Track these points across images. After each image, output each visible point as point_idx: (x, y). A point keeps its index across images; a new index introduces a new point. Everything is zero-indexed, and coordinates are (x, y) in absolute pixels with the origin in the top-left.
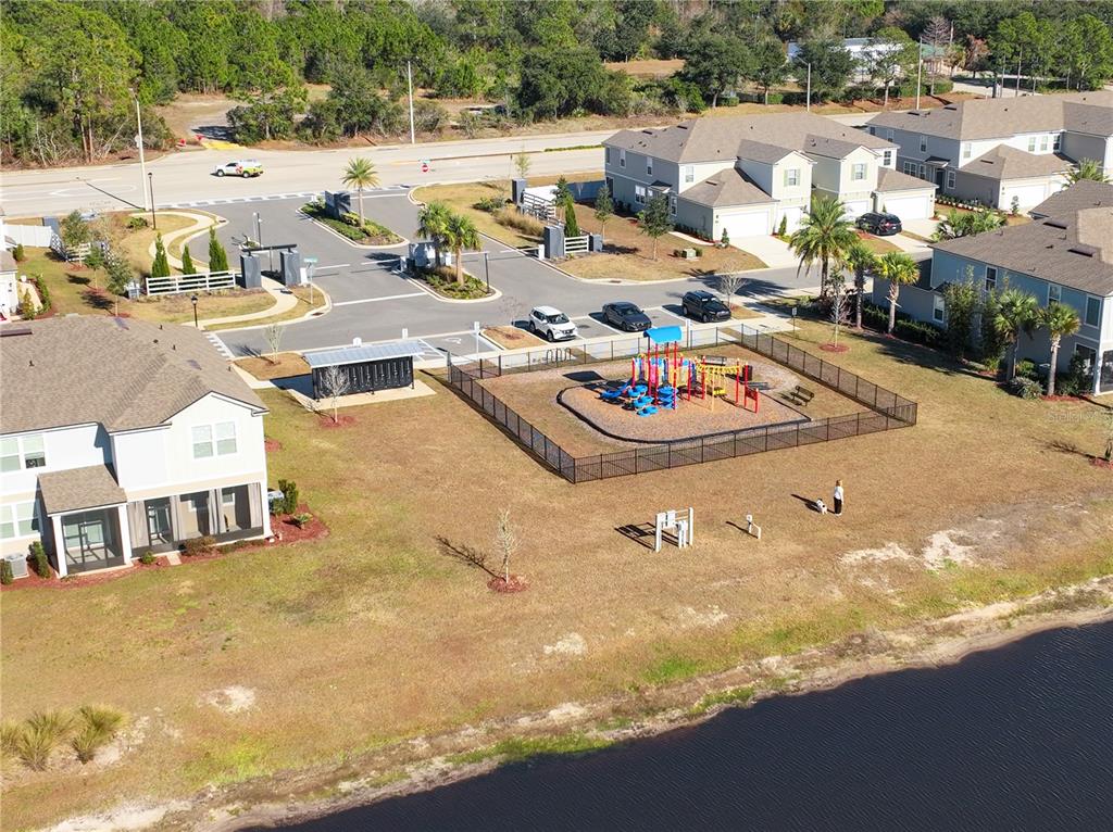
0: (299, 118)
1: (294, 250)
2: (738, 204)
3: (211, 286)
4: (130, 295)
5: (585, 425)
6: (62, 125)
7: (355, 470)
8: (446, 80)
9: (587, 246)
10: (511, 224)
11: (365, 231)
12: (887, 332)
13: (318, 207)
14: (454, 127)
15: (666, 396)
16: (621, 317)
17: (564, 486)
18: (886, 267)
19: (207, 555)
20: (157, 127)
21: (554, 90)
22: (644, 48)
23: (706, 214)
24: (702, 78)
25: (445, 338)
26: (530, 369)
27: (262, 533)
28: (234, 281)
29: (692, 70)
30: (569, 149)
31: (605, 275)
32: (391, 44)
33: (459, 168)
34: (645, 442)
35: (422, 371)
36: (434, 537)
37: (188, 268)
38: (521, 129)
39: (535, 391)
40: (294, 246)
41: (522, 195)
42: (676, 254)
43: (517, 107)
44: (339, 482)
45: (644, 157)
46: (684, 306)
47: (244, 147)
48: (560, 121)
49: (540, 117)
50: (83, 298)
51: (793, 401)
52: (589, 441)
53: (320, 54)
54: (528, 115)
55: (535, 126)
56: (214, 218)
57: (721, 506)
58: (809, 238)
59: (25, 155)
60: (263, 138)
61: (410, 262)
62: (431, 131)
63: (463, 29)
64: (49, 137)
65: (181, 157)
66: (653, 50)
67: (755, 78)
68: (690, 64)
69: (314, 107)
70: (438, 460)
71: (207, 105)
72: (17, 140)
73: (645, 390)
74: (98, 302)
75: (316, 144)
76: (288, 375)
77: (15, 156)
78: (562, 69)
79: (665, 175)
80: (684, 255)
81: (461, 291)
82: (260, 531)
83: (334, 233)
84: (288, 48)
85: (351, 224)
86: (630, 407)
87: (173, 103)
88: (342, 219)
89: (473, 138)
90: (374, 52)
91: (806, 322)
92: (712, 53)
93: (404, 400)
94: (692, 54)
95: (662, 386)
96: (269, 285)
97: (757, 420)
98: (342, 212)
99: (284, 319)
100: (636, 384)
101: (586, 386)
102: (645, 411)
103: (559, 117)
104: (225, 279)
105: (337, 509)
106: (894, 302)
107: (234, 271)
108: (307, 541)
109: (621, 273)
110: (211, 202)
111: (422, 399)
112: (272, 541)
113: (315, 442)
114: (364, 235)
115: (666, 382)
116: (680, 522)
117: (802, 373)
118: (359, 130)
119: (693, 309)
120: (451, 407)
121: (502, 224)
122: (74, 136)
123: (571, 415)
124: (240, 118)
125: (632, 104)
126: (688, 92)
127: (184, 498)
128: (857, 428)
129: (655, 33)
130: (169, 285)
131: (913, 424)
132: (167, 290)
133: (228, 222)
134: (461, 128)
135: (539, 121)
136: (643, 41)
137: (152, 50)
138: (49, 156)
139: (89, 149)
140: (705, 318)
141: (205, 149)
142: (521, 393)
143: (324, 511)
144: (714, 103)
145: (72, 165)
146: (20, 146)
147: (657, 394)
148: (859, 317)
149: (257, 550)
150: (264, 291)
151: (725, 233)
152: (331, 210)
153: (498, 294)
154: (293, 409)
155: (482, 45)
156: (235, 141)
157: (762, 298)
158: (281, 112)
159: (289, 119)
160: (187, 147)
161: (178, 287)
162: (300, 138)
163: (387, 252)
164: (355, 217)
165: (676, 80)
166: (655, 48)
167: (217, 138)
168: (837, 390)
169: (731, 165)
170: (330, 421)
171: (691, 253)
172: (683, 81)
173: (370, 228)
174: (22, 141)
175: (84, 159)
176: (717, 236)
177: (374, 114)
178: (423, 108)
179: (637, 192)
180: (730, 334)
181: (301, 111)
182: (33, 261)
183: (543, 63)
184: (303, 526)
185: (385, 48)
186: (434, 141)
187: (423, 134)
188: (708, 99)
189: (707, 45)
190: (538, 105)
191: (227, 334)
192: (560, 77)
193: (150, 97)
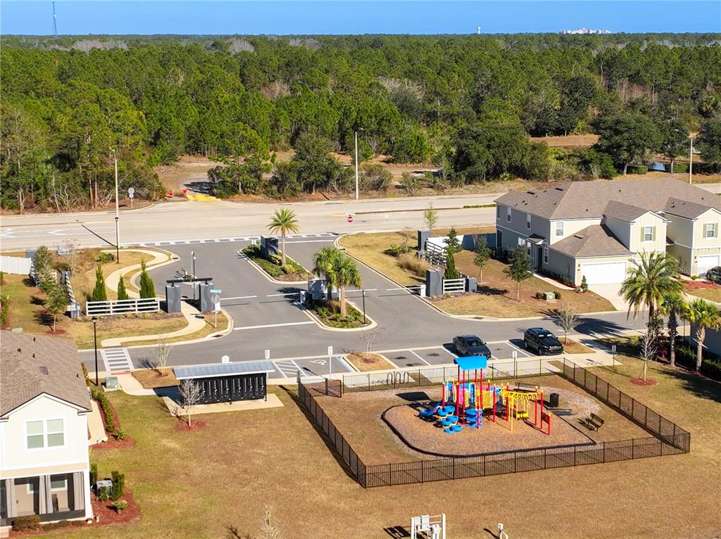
0: (267, 177)
1: (210, 283)
2: (599, 255)
3: (139, 310)
4: (72, 315)
5: (396, 438)
6: (74, 178)
7: (187, 466)
8: (400, 148)
9: (464, 287)
10: (409, 267)
11: (283, 270)
12: (695, 370)
13: (255, 249)
14: (397, 187)
15: (472, 416)
16: (467, 347)
17: (357, 490)
18: (692, 313)
19: (31, 531)
20: (151, 182)
21: (483, 157)
22: (581, 124)
23: (570, 263)
24: (612, 150)
25: (313, 360)
26: (369, 389)
27: (84, 515)
28: (159, 306)
29: (606, 143)
30: (485, 206)
31: (472, 312)
32: (361, 118)
33: (387, 220)
34: (441, 455)
35: (281, 386)
36: (227, 527)
37: (122, 294)
38: (454, 189)
39: (367, 408)
40: (211, 279)
41: (426, 243)
42: (538, 297)
43: (452, 171)
44: (169, 475)
45: (525, 214)
46: (525, 340)
47: (219, 199)
48: (488, 184)
49: (471, 179)
50: (35, 316)
51: (587, 426)
52: (394, 453)
53: (304, 126)
54: (460, 178)
55: (466, 187)
56: (169, 255)
57: (485, 515)
58: (636, 285)
59: (44, 202)
60: (236, 192)
61: (308, 296)
62: (377, 189)
63: (429, 107)
64: (63, 189)
65: (165, 206)
66: (589, 126)
67: (662, 151)
68: (604, 137)
69: (279, 167)
70: (258, 462)
71: (205, 165)
72: (38, 190)
73: (453, 410)
74: (46, 319)
75: (280, 198)
76: (169, 385)
77: (36, 202)
78: (489, 141)
79: (540, 229)
80: (544, 297)
81: (342, 321)
82: (82, 513)
83: (260, 270)
84: (278, 120)
85: (276, 263)
86: (439, 425)
87: (177, 163)
88: (270, 259)
89: (412, 196)
90: (347, 125)
91: (629, 358)
92: (622, 129)
93: (253, 410)
94: (605, 129)
95: (469, 408)
96: (187, 310)
97: (548, 441)
98: (271, 253)
99: (188, 339)
100: (446, 404)
101: (410, 406)
102: (451, 429)
103: (488, 180)
104: (151, 305)
105: (156, 499)
106: (701, 344)
107: (159, 299)
108: (120, 524)
109: (485, 311)
110: (172, 243)
111: (270, 410)
112: (90, 522)
113: (164, 442)
114: (282, 272)
115: (472, 405)
116: (434, 526)
117: (606, 402)
118: (316, 187)
119: (531, 342)
120: (290, 418)
121: (401, 267)
122: (84, 187)
123: (388, 429)
124: (218, 175)
125: (552, 170)
126: (602, 161)
127: (19, 482)
128: (633, 452)
129: (593, 112)
130: (105, 308)
131: (686, 451)
132: (104, 312)
133: (180, 259)
134: (403, 187)
135: (470, 183)
136: (581, 119)
137: (166, 121)
138: (62, 204)
139: (94, 198)
140: (540, 352)
141: (188, 200)
142: (355, 409)
143: (145, 500)
144: (625, 171)
145: (80, 211)
146: (40, 194)
147: (463, 415)
148: (673, 355)
149: (77, 530)
150: (182, 316)
151: (584, 280)
152: (263, 252)
153: (374, 324)
154: (159, 412)
155: (444, 120)
156: (213, 195)
157: (600, 336)
158: (251, 171)
159: (259, 177)
160: (174, 198)
161: (111, 310)
162: (266, 193)
163: (295, 287)
164: (280, 258)
165: (592, 151)
166: (591, 125)
167: (202, 192)
168: (631, 418)
169: (598, 222)
170: (185, 424)
171: (550, 296)
172: (598, 151)
173: (287, 267)
174: (41, 191)
175: (89, 206)
176: (578, 282)
177: (329, 175)
178: (372, 171)
179: (520, 243)
180: (557, 366)
181: (267, 171)
182: (11, 285)
183: (474, 135)
184: (119, 511)
185: (356, 122)
186: (379, 198)
187: (370, 192)
188: (620, 168)
189: (618, 122)
190: (469, 169)
191: (135, 350)
192: (489, 147)
193: (159, 158)
